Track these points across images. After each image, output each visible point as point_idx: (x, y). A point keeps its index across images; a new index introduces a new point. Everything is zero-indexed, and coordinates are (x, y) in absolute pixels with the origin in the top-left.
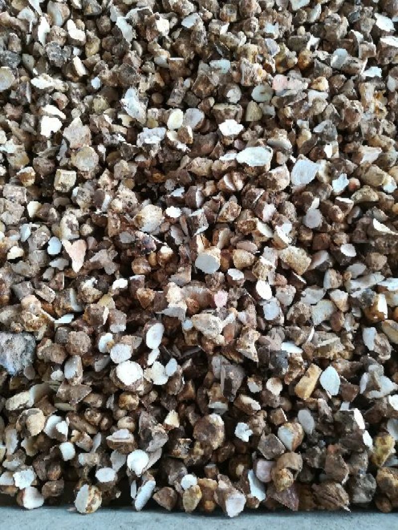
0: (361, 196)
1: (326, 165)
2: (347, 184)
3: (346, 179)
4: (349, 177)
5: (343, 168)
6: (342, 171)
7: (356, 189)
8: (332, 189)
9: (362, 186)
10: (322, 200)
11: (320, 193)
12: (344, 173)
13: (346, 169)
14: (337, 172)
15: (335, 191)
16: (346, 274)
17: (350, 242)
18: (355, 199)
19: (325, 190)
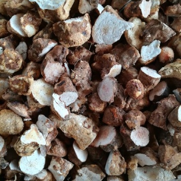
0: (171, 71)
1: (139, 26)
2: (157, 54)
3: (159, 47)
4: (162, 46)
5: (158, 32)
6: (155, 36)
7: (167, 61)
8: (139, 56)
9: (175, 60)
10: (125, 68)
11: (124, 59)
12: (158, 39)
13: (162, 34)
14: (150, 36)
15: (142, 59)
16: (131, 163)
17: (145, 125)
18: (164, 74)
19: (131, 56)
